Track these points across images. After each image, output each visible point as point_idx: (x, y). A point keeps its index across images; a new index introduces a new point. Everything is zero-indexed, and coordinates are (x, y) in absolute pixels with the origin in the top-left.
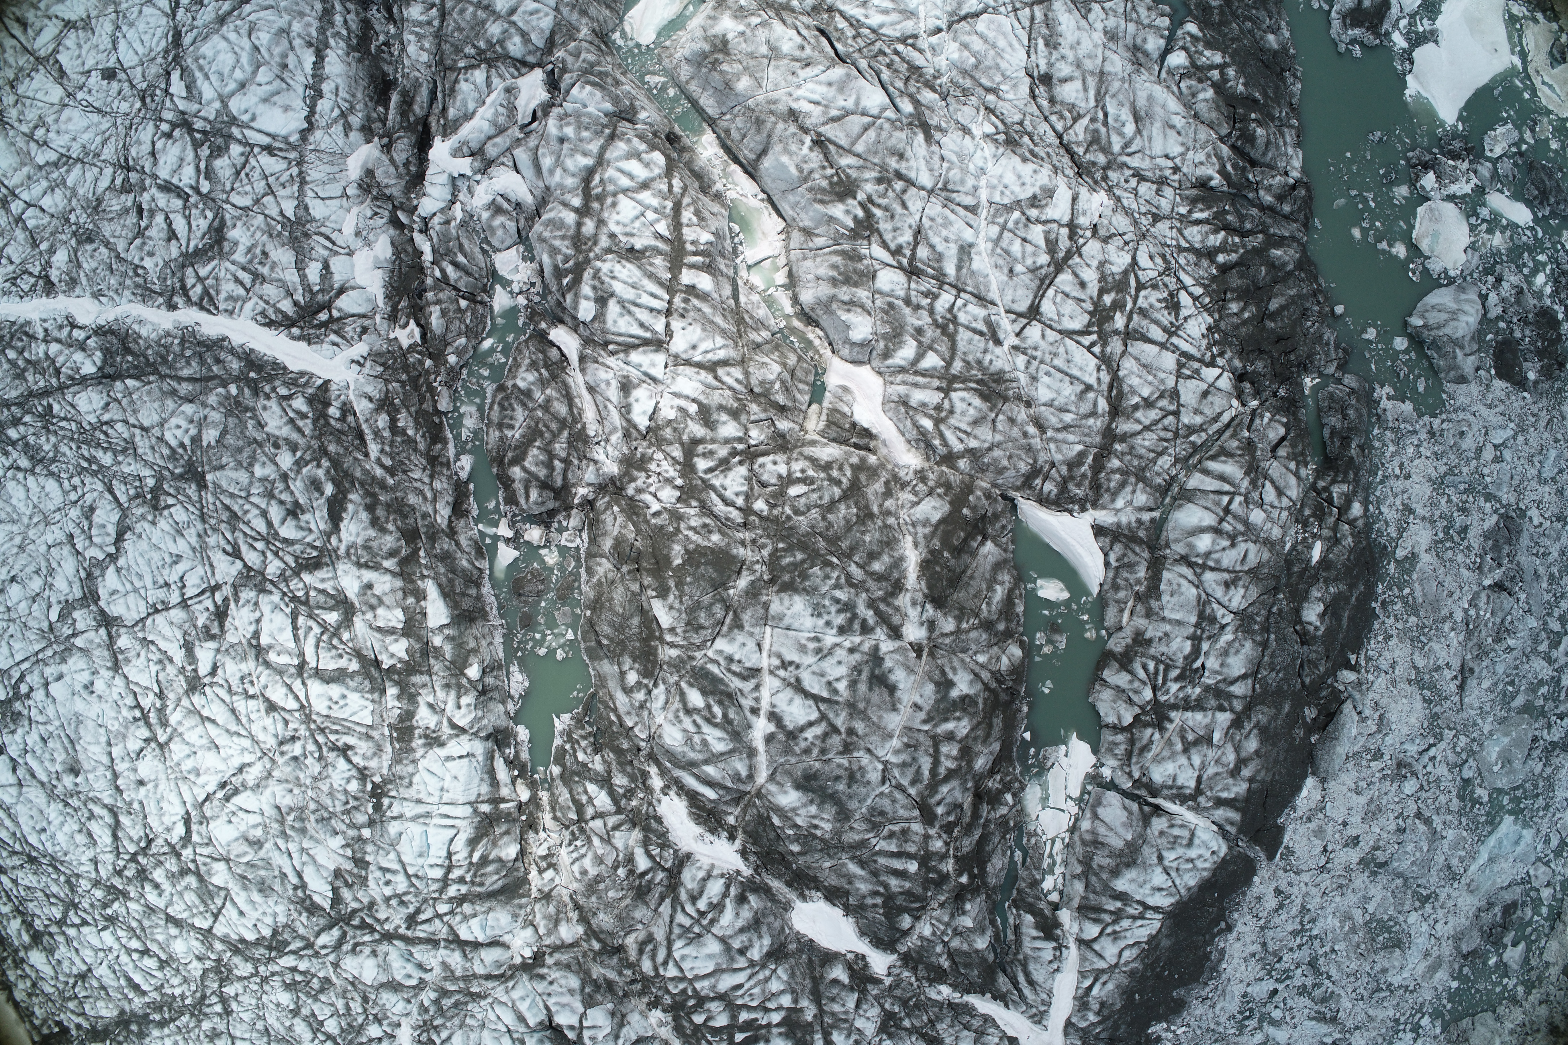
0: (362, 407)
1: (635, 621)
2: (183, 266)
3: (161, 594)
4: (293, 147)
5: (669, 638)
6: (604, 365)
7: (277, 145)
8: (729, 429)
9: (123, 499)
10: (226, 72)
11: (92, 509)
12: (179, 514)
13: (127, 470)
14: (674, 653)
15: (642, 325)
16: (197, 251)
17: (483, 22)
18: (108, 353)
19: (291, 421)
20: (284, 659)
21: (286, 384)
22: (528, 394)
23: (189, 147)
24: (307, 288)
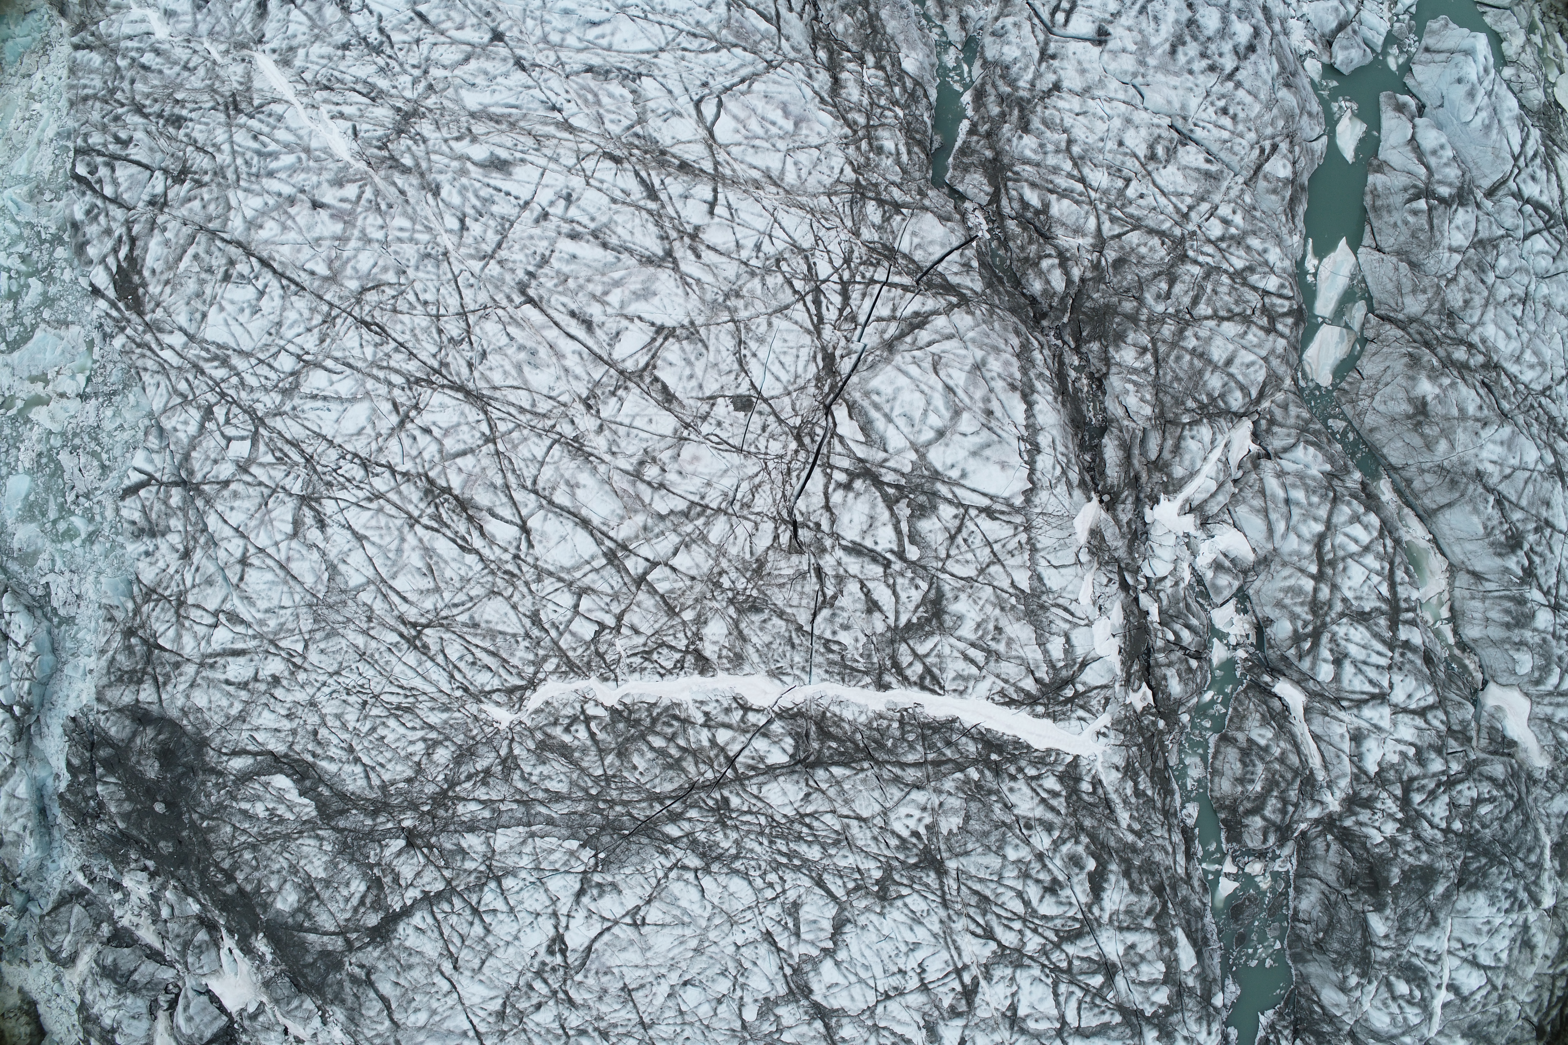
0: (1110, 779)
1: (1359, 935)
2: (892, 642)
3: (896, 981)
4: (1018, 511)
5: (1384, 944)
6: (1335, 718)
7: (997, 507)
8: (1436, 765)
9: (840, 893)
10: (917, 415)
11: (796, 906)
12: (916, 903)
13: (842, 863)
14: (1387, 955)
15: (1371, 682)
16: (909, 625)
17: (1201, 373)
18: (802, 738)
19: (1043, 801)
20: (1043, 1026)
21: (1033, 764)
22: (1266, 749)
23: (881, 505)
24: (1052, 665)
